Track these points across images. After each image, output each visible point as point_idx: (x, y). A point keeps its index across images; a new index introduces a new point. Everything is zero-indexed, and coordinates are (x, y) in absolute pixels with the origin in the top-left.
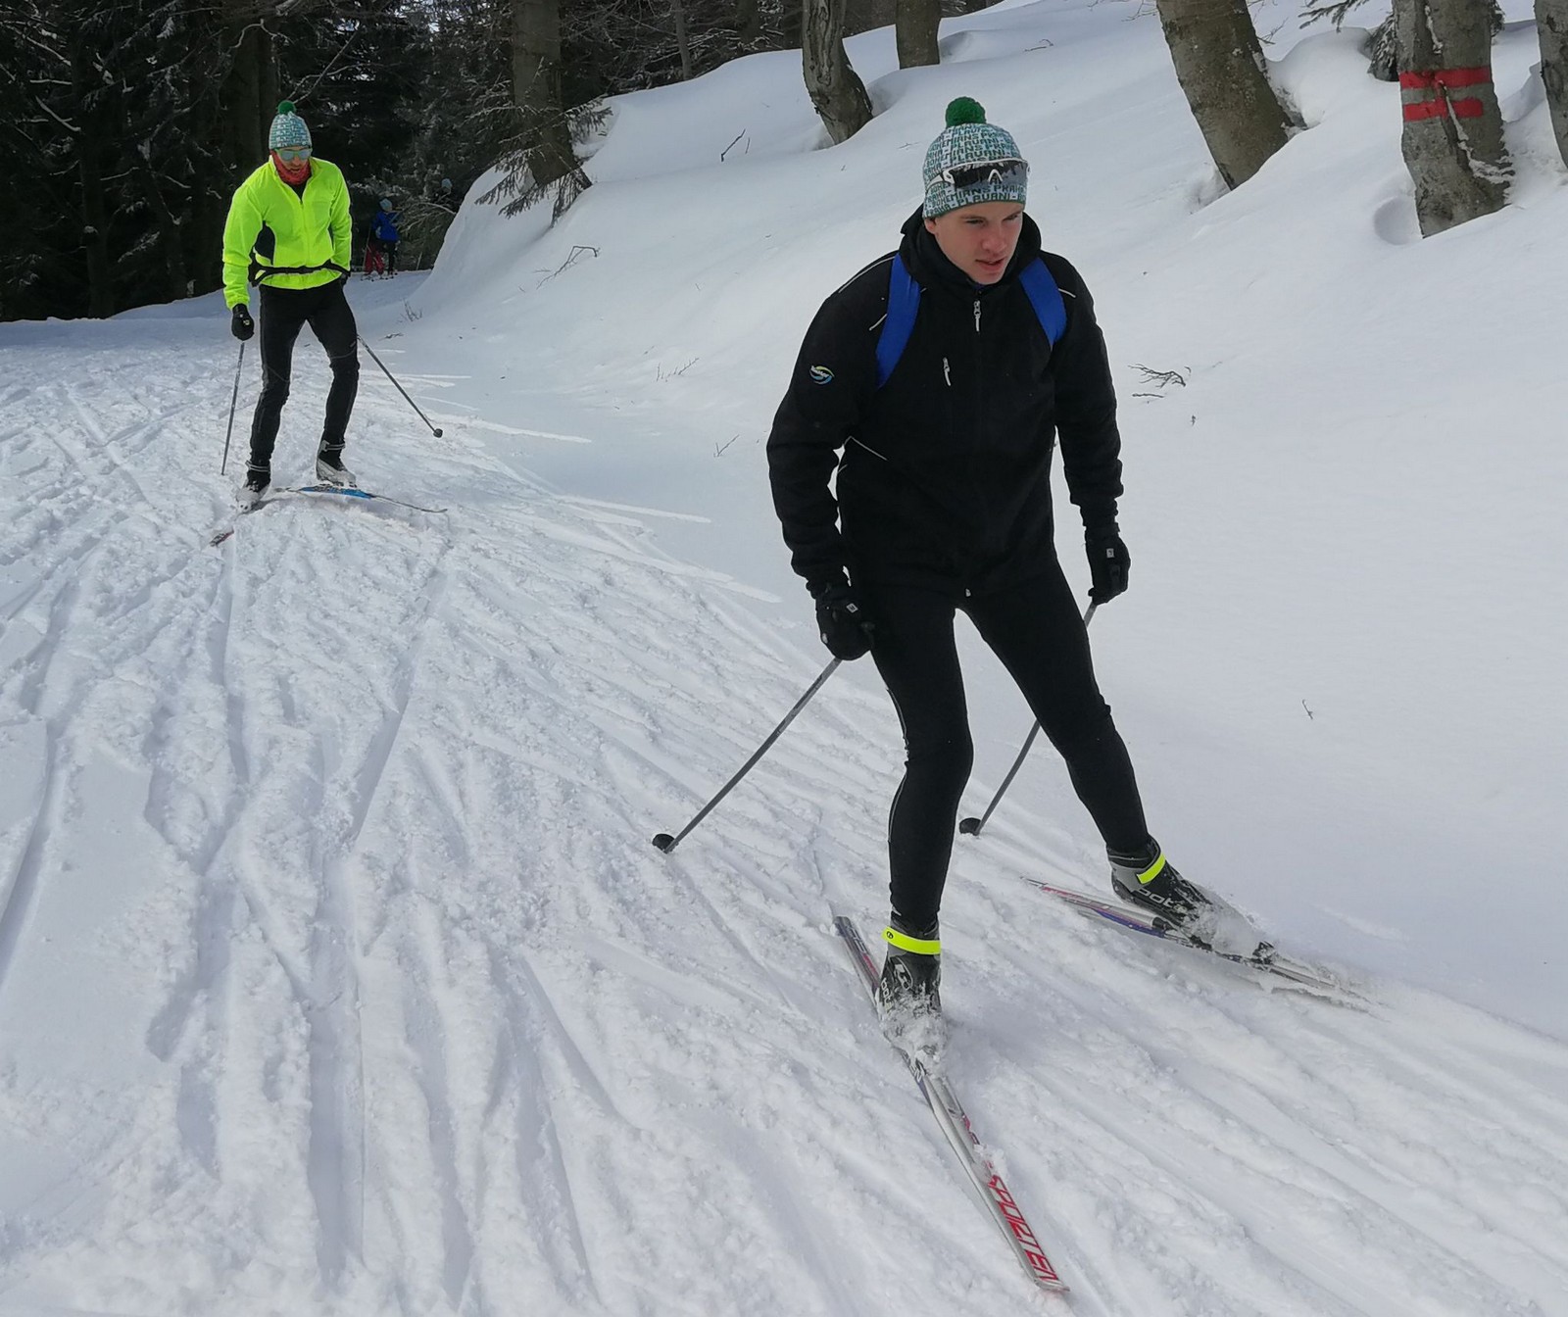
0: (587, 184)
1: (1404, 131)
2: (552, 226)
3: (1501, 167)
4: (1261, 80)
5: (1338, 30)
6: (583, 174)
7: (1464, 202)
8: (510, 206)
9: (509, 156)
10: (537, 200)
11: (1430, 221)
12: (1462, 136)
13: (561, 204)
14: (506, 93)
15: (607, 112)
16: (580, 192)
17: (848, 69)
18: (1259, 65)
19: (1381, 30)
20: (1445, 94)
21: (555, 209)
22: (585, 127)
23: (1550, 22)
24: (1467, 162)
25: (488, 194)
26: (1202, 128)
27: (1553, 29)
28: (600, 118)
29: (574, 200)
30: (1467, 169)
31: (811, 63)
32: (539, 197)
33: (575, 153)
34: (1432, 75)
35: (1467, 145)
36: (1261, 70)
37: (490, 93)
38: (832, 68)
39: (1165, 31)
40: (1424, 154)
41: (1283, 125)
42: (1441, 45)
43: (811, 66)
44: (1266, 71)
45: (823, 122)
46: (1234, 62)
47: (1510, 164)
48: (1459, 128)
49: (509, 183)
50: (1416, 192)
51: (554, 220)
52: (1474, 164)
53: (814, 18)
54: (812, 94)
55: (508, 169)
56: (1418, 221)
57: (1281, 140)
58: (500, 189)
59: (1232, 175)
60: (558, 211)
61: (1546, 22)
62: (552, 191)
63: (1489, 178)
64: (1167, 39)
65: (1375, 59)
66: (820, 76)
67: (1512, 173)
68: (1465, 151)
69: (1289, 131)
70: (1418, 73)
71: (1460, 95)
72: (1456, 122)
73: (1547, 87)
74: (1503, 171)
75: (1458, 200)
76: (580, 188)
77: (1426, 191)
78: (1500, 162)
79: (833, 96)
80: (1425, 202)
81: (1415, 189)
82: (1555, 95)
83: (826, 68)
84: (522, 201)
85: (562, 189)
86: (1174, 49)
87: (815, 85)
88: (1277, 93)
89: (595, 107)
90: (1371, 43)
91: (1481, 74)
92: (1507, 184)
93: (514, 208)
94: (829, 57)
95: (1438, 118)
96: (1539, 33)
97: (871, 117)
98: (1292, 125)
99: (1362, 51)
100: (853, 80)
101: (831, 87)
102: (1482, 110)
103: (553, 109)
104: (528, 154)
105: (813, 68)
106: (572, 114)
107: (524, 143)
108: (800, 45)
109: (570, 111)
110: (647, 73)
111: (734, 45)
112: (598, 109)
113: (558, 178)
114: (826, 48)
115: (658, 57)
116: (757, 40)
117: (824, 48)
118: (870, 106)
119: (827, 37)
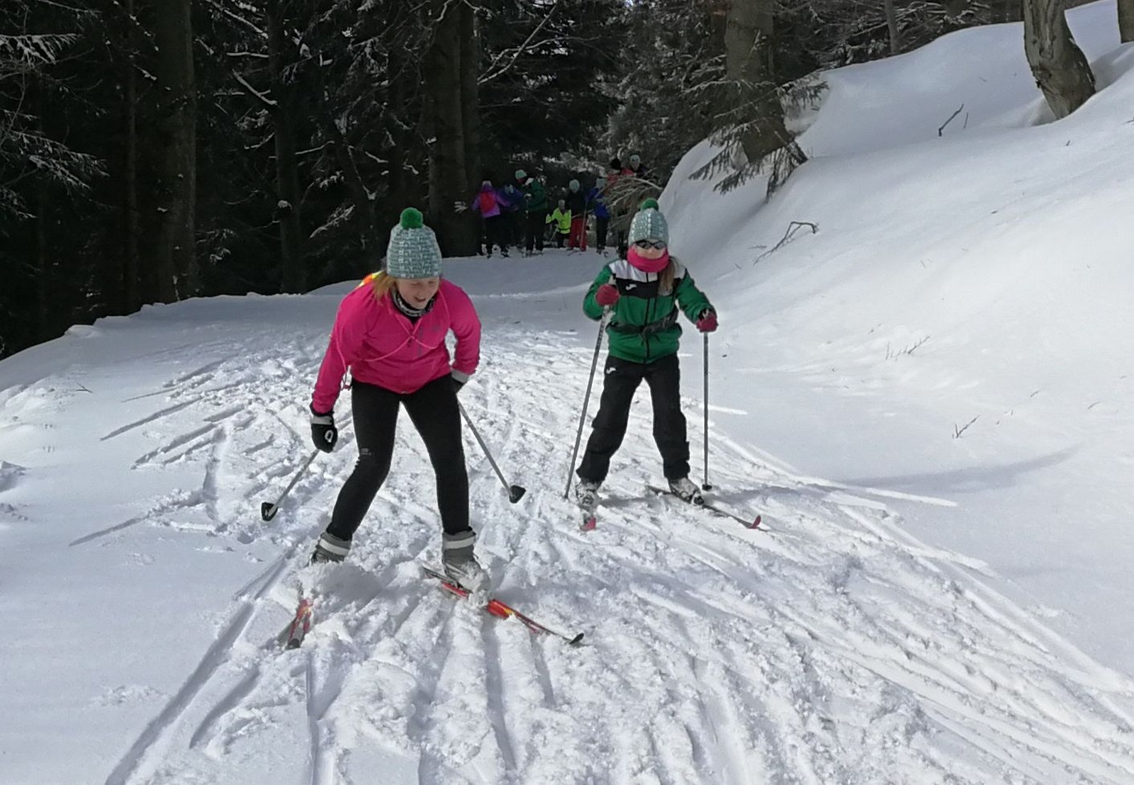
0: (802, 159)
2: (766, 201)
6: (799, 149)
8: (724, 182)
9: (724, 131)
10: (751, 175)
13: (776, 179)
14: (722, 68)
15: (822, 85)
16: (794, 167)
17: (1071, 43)
21: (769, 185)
22: (801, 102)
25: (702, 169)
28: (816, 93)
29: (789, 175)
31: (1033, 37)
32: (754, 173)
33: (788, 128)
37: (706, 68)
38: (1055, 42)
43: (1033, 39)
45: (1043, 97)
49: (724, 158)
51: (768, 196)
54: (1033, 68)
55: (722, 144)
58: (714, 164)
60: (772, 187)
62: (767, 167)
66: (1042, 50)
76: (795, 162)
79: (1054, 70)
83: (1049, 42)
84: (737, 177)
85: (776, 163)
87: (1037, 59)
89: (810, 81)
93: (728, 184)
94: (1051, 30)
97: (1093, 92)
100: (1077, 54)
101: (1054, 60)
103: (768, 83)
104: (743, 129)
105: (1035, 42)
106: (787, 89)
107: (740, 117)
108: (1022, 19)
109: (787, 85)
110: (848, 47)
111: (941, 19)
112: (814, 83)
113: (771, 152)
114: (1049, 23)
115: (860, 31)
116: (964, 13)
117: (1046, 22)
118: (1093, 80)
119: (1050, 13)
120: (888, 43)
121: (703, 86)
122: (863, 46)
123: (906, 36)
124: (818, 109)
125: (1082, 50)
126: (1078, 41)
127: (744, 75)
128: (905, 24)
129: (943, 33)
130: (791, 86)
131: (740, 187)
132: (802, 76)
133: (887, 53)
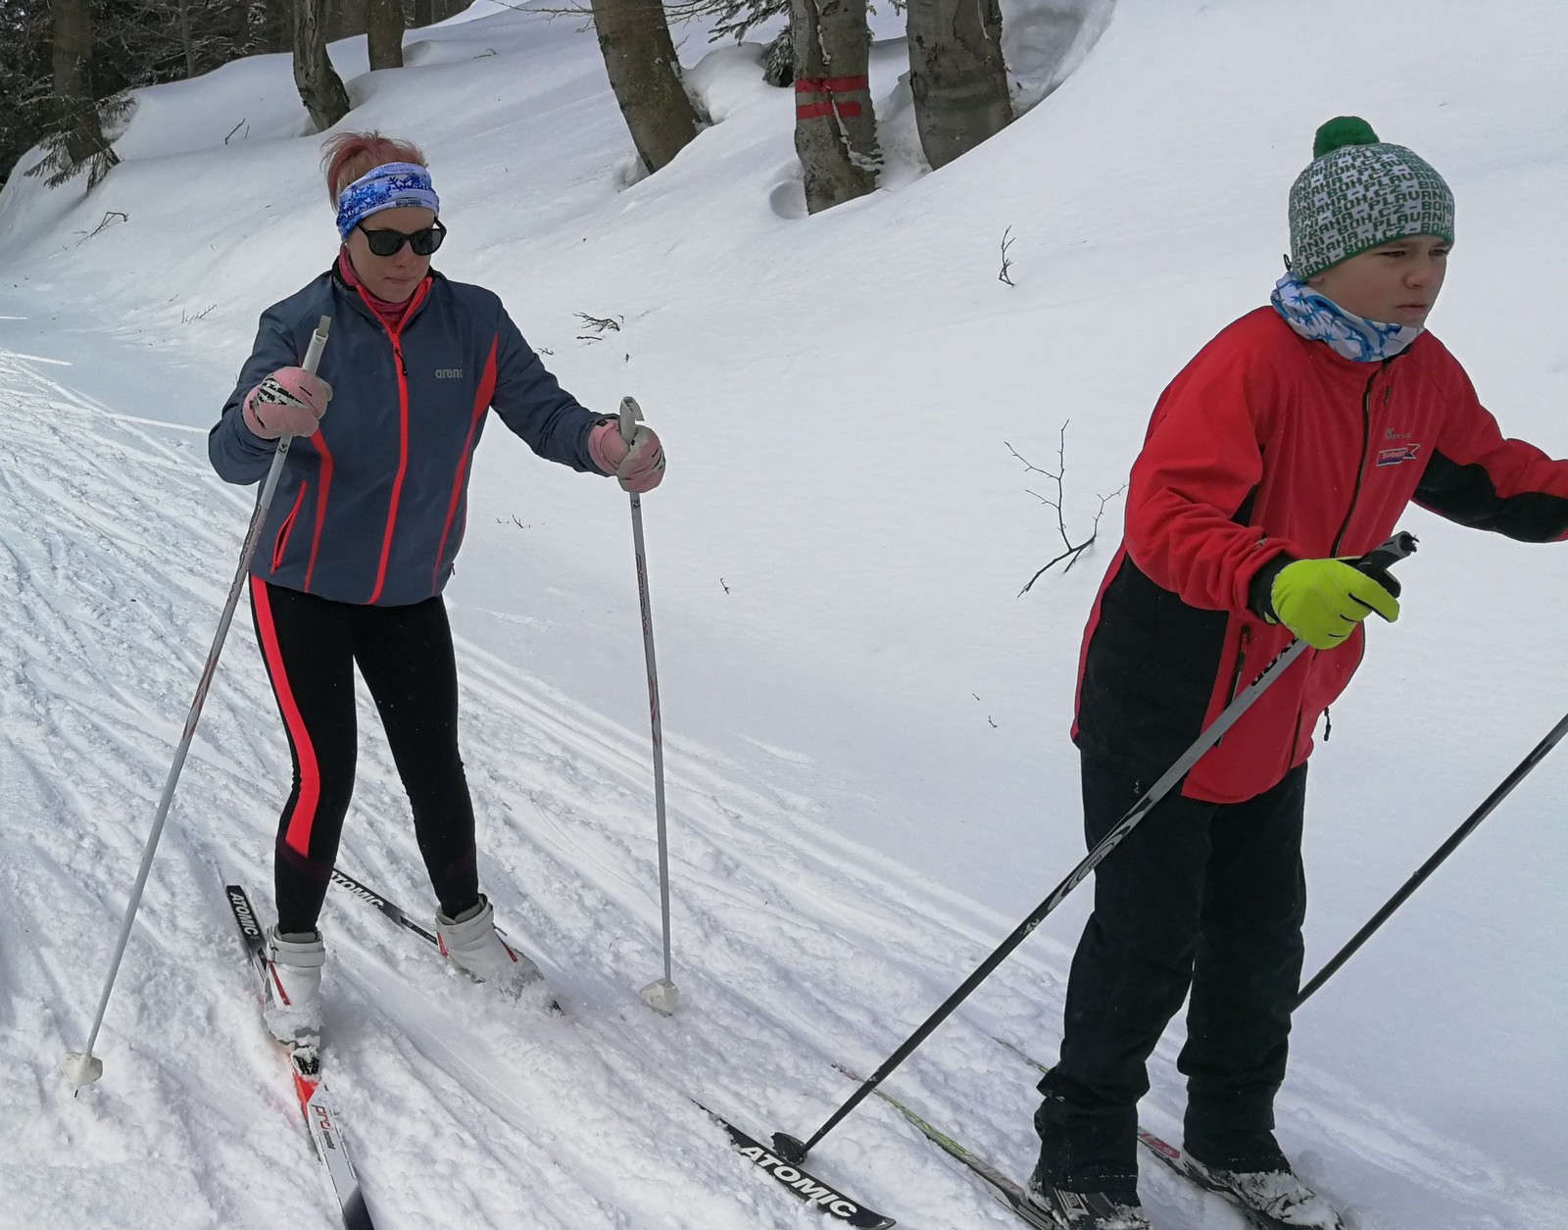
0: (115, 161)
1: (797, 127)
2: (87, 195)
3: (874, 157)
4: (677, 84)
5: (739, 44)
6: (113, 153)
7: (843, 186)
8: (53, 178)
9: (51, 138)
10: (75, 174)
11: (816, 200)
12: (844, 131)
13: (95, 177)
14: (49, 85)
15: (130, 101)
16: (109, 168)
17: (330, 69)
18: (676, 72)
19: (774, 45)
20: (831, 97)
21: (89, 182)
22: (113, 114)
23: (920, 40)
24: (848, 153)
25: (35, 168)
26: (628, 122)
27: (921, 47)
28: (125, 106)
29: (105, 174)
30: (848, 159)
31: (300, 64)
32: (77, 172)
33: (104, 136)
34: (821, 82)
35: (848, 139)
36: (677, 76)
37: (37, 85)
38: (318, 69)
39: (600, 42)
40: (812, 146)
41: (694, 121)
42: (829, 58)
43: (301, 66)
44: (681, 77)
45: (308, 114)
46: (656, 69)
47: (880, 156)
48: (841, 125)
49: (52, 160)
50: (805, 177)
51: (88, 190)
52: (852, 154)
53: (303, 28)
54: (300, 90)
55: (50, 147)
56: (805, 200)
57: (692, 134)
58: (44, 164)
59: (652, 161)
60: (92, 183)
61: (915, 38)
62: (87, 169)
63: (864, 167)
64: (602, 49)
65: (769, 69)
66: (307, 75)
67: (882, 163)
68: (845, 145)
69: (698, 126)
70: (810, 81)
71: (844, 98)
72: (839, 121)
73: (914, 93)
74: (876, 160)
75: (839, 183)
76: (110, 164)
77: (813, 176)
78: (873, 153)
79: (317, 92)
80: (812, 185)
81: (804, 174)
82: (920, 100)
83: (313, 68)
84: (62, 175)
85: (95, 165)
86: (608, 57)
87: (304, 82)
88: (689, 95)
89: (121, 97)
90: (765, 55)
91: (861, 82)
92: (878, 172)
93: (55, 181)
94: (315, 58)
95: (825, 116)
96: (910, 49)
97: (348, 110)
98: (700, 121)
99: (759, 63)
100: (335, 79)
101: (317, 83)
102: (859, 110)
103: (87, 98)
104: (66, 136)
105: (302, 68)
106: (103, 105)
107: (64, 127)
108: (293, 50)
109: (103, 100)
110: (154, 71)
111: (227, 50)
112: (124, 99)
113: (90, 156)
114: (313, 52)
115: (164, 58)
116: (247, 45)
117: (311, 52)
118: (348, 101)
119: (313, 45)
120: (186, 69)
121: (35, 100)
122: (166, 71)
123: (200, 64)
124: (128, 121)
125: (340, 76)
126: (337, 68)
127: (68, 92)
128: (199, 54)
129: (230, 61)
130: (107, 101)
131: (65, 184)
132: (115, 92)
133: (185, 76)
